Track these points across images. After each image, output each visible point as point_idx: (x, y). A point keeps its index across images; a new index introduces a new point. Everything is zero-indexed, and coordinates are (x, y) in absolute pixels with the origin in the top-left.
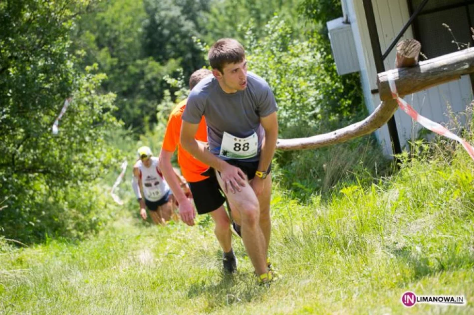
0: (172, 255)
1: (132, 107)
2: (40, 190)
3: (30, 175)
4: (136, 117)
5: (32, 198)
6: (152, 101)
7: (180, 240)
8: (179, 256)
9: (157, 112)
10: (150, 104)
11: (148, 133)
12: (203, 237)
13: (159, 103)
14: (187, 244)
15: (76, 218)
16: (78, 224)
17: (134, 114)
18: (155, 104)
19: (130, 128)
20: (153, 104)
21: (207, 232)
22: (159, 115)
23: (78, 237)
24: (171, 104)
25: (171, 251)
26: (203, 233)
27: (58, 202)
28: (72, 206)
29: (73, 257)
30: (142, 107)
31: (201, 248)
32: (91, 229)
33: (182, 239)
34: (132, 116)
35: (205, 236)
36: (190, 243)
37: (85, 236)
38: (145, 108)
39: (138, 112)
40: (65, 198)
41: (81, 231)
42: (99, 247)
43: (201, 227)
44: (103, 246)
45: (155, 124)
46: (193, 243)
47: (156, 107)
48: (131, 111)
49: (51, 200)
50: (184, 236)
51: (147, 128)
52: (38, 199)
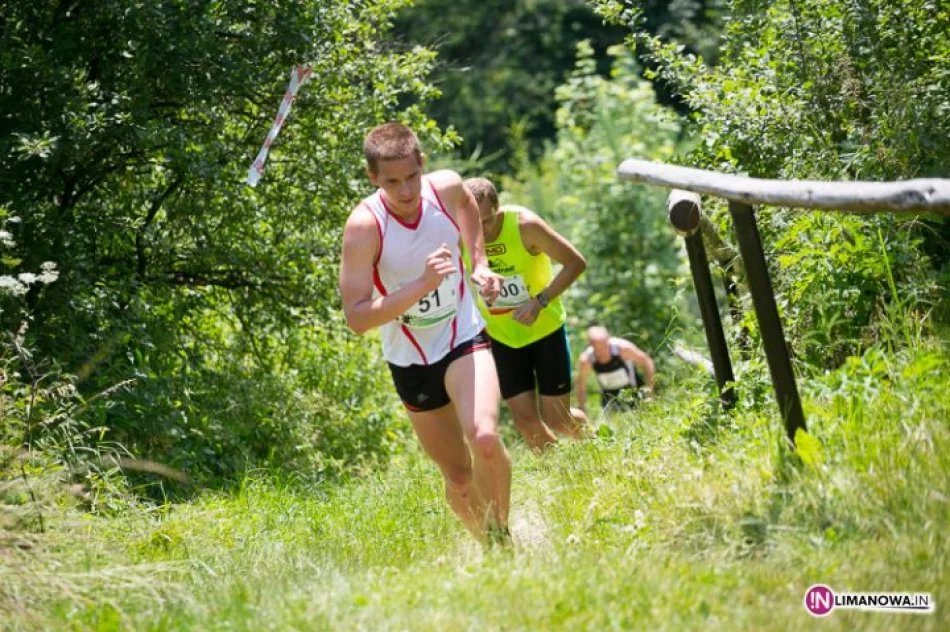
0: (607, 525)
1: (478, 90)
2: (218, 337)
3: (187, 291)
4: (491, 120)
5: (195, 358)
6: (540, 76)
7: (633, 482)
8: (630, 528)
9: (556, 106)
10: (532, 85)
11: (526, 171)
12: (699, 472)
13: (561, 80)
14: (654, 493)
15: (323, 415)
16: (327, 435)
17: (486, 114)
18: (549, 84)
19: (476, 154)
20: (541, 83)
21: (712, 459)
22: (562, 116)
23: (330, 472)
24: (598, 81)
25: (604, 514)
26: (701, 460)
27: (268, 369)
28: (311, 381)
29: (317, 531)
30: (508, 92)
31: (696, 505)
32: (368, 449)
33: (637, 478)
34: (479, 119)
35: (706, 467)
36: (660, 490)
37: (350, 469)
38: (518, 96)
39: (497, 106)
40: (289, 360)
41: (338, 456)
42: (393, 501)
43: (694, 444)
44: (404, 499)
45: (547, 143)
46: (672, 489)
47: (552, 93)
48: (476, 106)
49: (249, 363)
50: (641, 469)
51: (522, 154)
52: (212, 361)
